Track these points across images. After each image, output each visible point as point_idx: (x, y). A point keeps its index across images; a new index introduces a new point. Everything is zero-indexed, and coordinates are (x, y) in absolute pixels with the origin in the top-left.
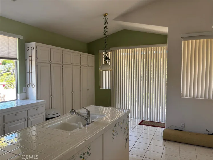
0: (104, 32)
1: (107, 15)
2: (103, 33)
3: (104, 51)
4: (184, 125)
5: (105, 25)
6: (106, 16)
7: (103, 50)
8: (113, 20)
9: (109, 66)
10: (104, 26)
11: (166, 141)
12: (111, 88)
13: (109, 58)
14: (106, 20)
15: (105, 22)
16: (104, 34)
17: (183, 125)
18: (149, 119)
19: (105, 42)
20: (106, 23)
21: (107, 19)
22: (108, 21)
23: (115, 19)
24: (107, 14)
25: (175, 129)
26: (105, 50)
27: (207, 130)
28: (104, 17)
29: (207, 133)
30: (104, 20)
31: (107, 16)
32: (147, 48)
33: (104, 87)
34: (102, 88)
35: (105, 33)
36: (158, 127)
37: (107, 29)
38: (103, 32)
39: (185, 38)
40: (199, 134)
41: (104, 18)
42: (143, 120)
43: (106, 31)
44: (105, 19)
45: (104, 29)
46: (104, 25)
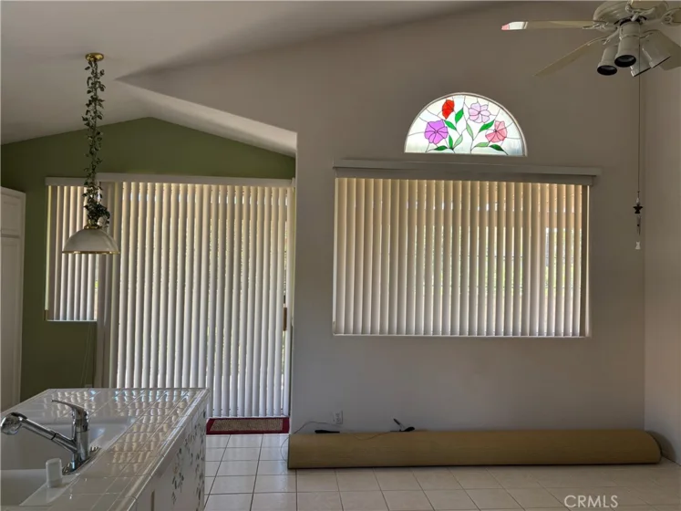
0: (88, 116)
1: (101, 59)
2: (85, 119)
3: (86, 184)
4: (340, 417)
5: (92, 94)
6: (95, 60)
7: (84, 180)
8: (118, 79)
9: (105, 238)
10: (89, 97)
11: (298, 472)
12: (95, 317)
13: (108, 210)
14: (96, 77)
15: (90, 82)
16: (88, 124)
17: (338, 415)
18: (231, 412)
19: (91, 153)
20: (95, 84)
21: (102, 73)
22: (102, 80)
23: (126, 79)
24: (98, 57)
25: (318, 432)
26: (89, 181)
27: (395, 420)
28: (90, 63)
29: (396, 427)
30: (89, 73)
31: (98, 63)
32: (228, 187)
33: (64, 314)
34: (58, 317)
35: (92, 122)
36: (262, 432)
37: (98, 107)
38: (85, 116)
39: (342, 170)
40: (380, 434)
41: (88, 68)
42: (214, 417)
43: (95, 113)
44: (93, 73)
45: (88, 105)
46: (89, 92)
